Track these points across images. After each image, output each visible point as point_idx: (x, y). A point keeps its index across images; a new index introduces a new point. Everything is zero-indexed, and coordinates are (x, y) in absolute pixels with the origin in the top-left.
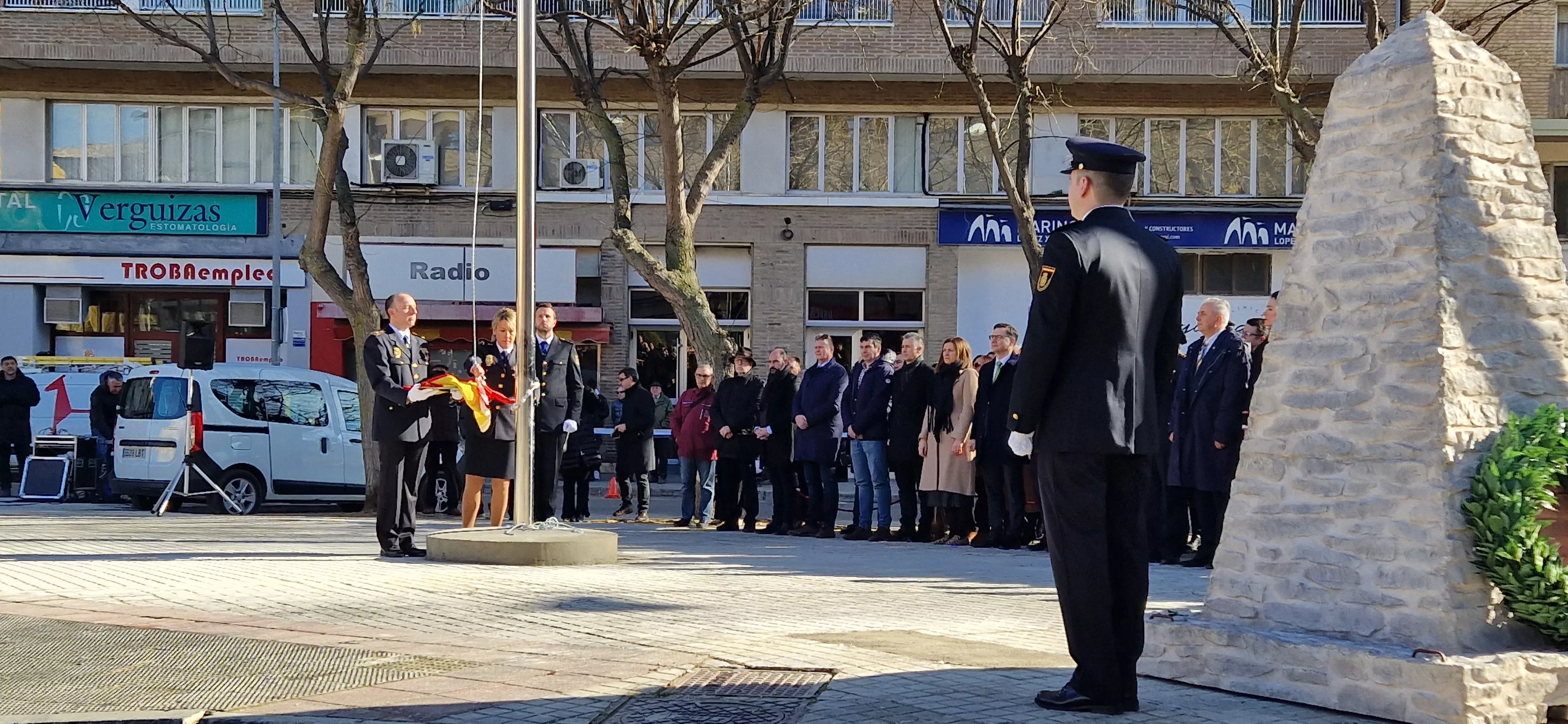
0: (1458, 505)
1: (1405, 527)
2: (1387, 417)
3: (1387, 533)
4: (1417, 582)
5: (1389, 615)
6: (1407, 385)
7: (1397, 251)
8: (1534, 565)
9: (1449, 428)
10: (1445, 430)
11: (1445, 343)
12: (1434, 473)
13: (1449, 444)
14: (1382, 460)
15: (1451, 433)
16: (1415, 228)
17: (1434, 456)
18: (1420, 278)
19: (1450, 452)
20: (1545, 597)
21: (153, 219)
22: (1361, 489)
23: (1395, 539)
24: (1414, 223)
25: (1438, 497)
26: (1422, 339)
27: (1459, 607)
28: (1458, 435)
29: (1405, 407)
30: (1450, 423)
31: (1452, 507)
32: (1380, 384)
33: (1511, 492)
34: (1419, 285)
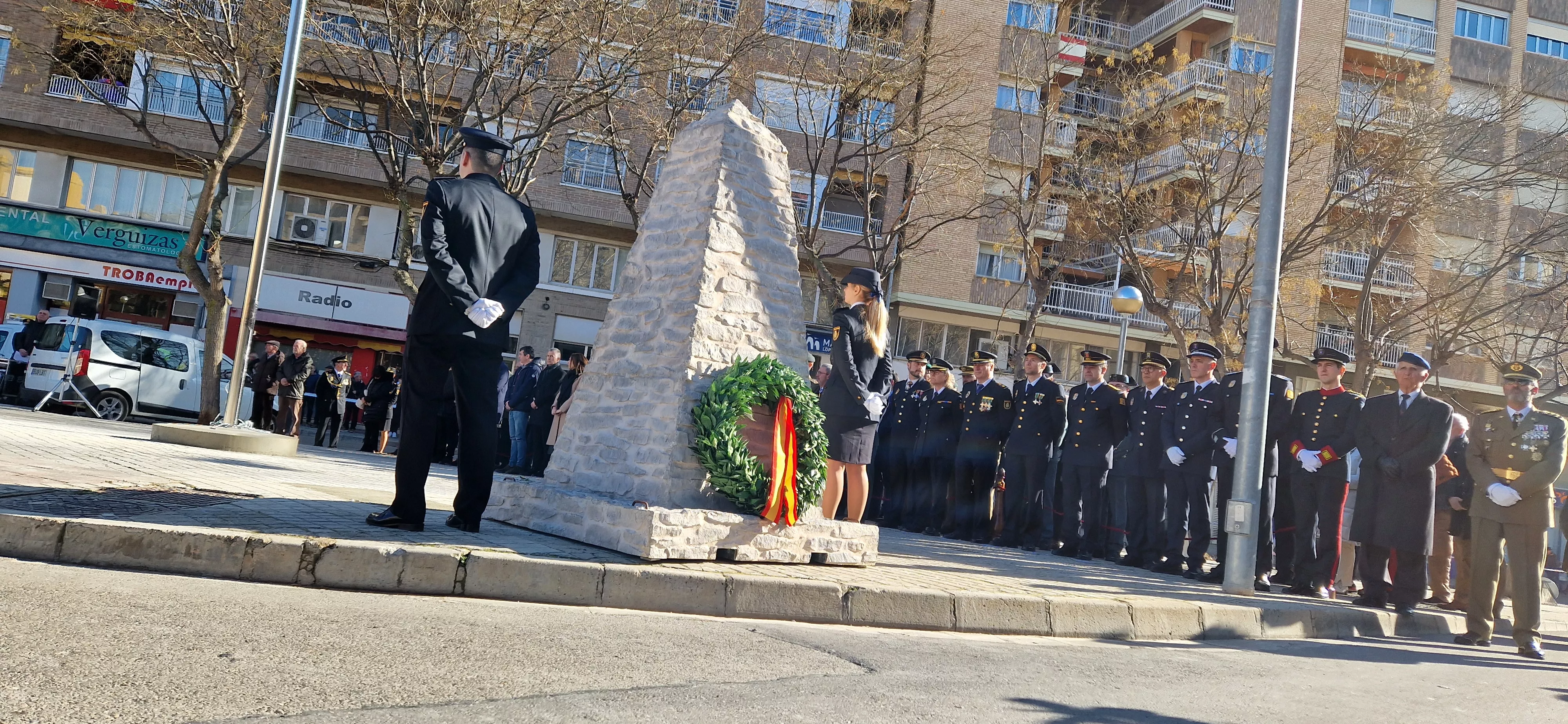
0: (689, 410)
1: (658, 423)
2: (661, 349)
3: (647, 426)
4: (655, 459)
5: (637, 480)
6: (675, 329)
7: (686, 242)
8: (727, 452)
9: (692, 358)
10: (689, 358)
11: (700, 302)
12: (678, 386)
13: (691, 368)
14: (653, 377)
15: (693, 362)
16: (697, 228)
17: (680, 375)
18: (694, 260)
19: (690, 374)
20: (731, 475)
21: (130, 241)
22: (638, 396)
23: (650, 430)
24: (697, 224)
25: (676, 402)
26: (688, 298)
27: (678, 477)
28: (699, 363)
29: (672, 343)
30: (693, 354)
31: (685, 409)
32: (662, 327)
33: (721, 402)
34: (692, 264)
